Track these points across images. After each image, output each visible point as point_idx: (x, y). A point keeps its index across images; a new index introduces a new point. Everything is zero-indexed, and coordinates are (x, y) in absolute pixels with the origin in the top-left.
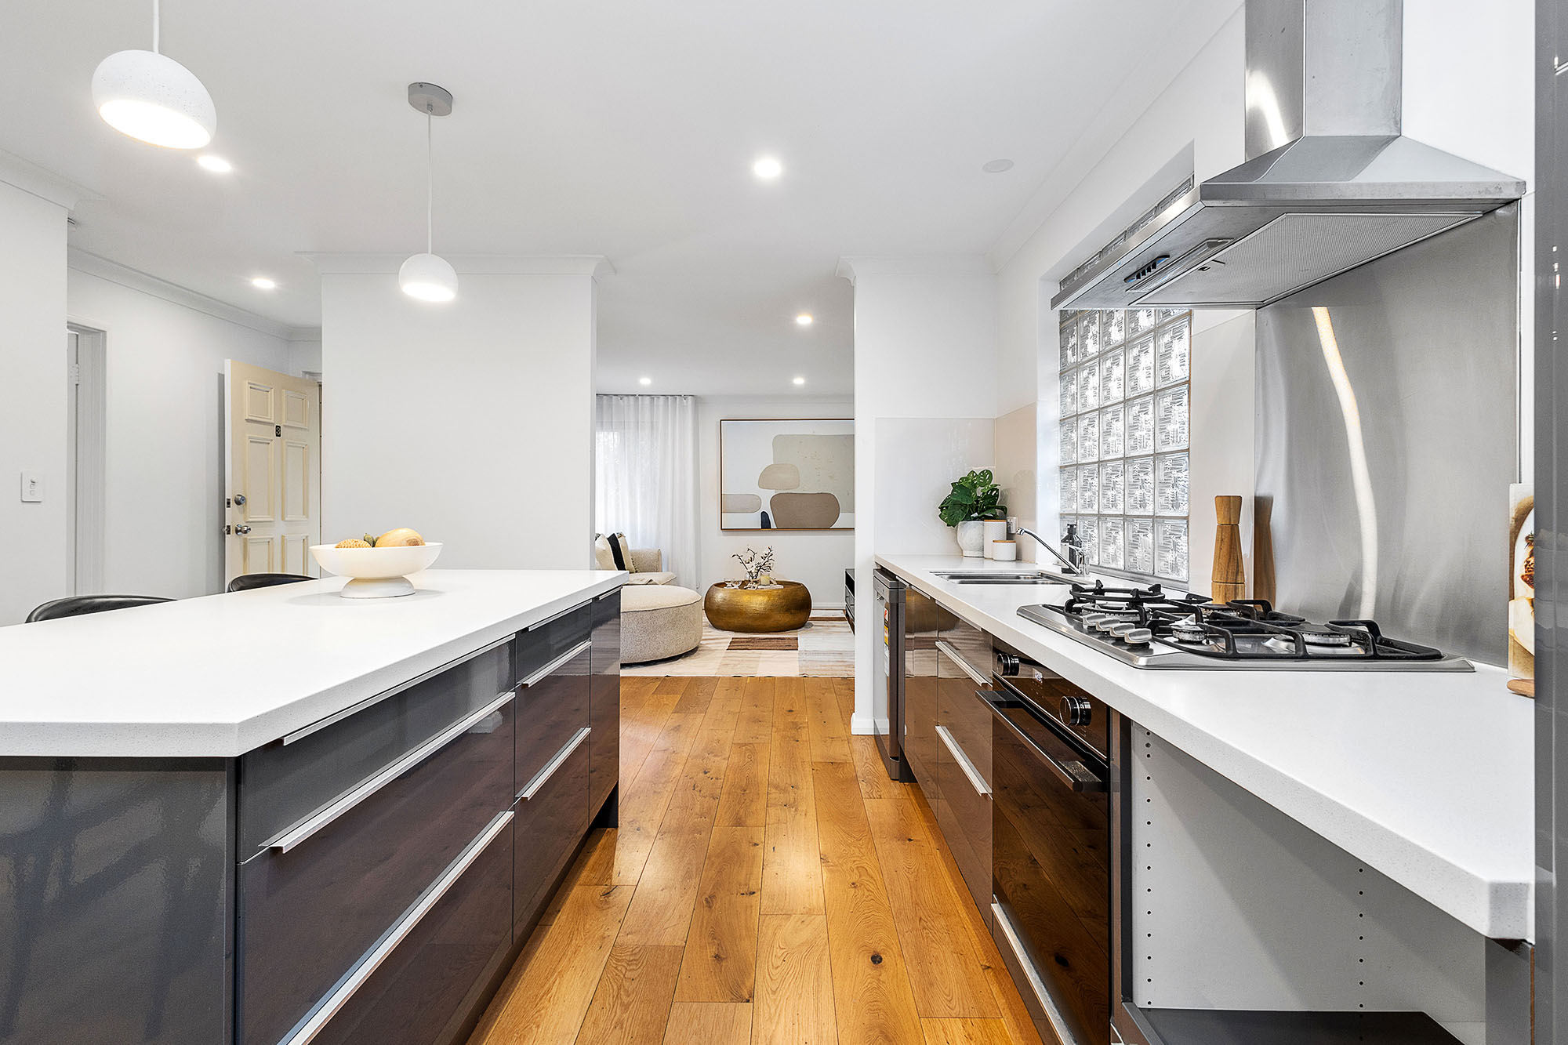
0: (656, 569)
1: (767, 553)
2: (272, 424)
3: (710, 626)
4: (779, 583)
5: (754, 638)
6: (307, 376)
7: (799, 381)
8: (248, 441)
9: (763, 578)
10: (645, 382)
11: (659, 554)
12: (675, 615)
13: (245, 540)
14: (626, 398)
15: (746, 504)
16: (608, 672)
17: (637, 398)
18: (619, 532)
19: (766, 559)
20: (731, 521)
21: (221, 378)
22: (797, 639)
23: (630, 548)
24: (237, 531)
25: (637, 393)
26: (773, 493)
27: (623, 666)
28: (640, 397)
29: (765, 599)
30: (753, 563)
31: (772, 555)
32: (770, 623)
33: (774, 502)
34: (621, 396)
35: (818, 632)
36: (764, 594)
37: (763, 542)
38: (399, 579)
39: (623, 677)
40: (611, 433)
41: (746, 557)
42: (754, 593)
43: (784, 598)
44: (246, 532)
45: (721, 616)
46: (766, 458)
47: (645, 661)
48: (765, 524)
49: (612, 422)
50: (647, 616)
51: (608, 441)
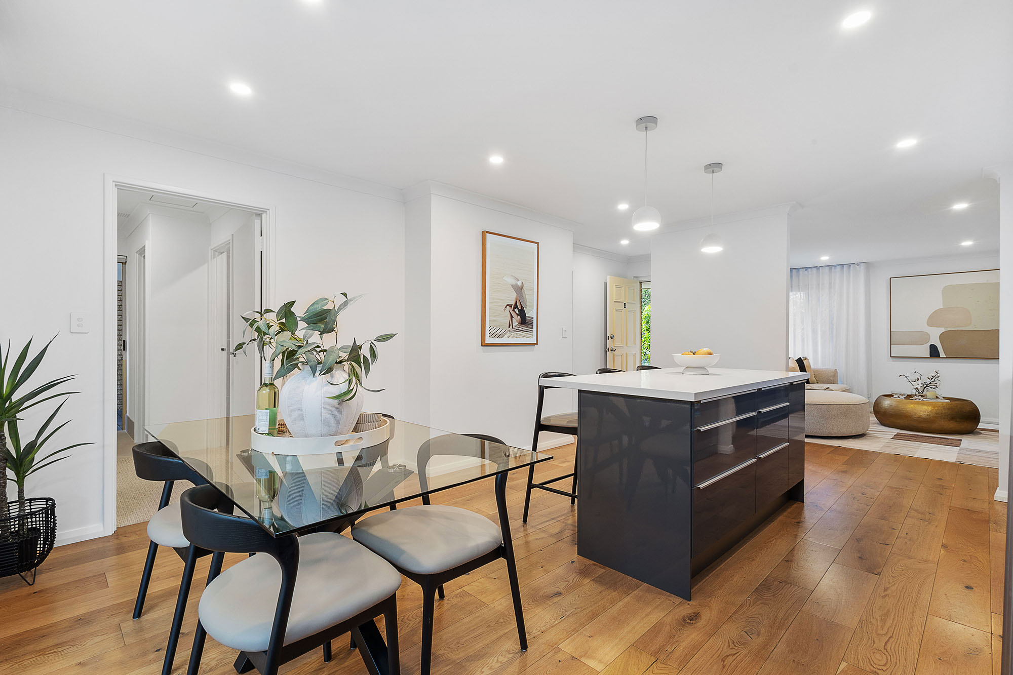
0: (834, 382)
1: (934, 375)
2: (622, 302)
3: (878, 423)
4: (944, 398)
5: (918, 435)
6: (635, 278)
7: (967, 243)
8: (615, 310)
9: (929, 393)
10: (825, 259)
11: (836, 372)
12: (847, 410)
13: (614, 355)
14: (809, 269)
15: (917, 338)
16: (797, 438)
17: (819, 268)
18: (805, 356)
19: (933, 380)
20: (898, 350)
21: (606, 284)
22: (961, 440)
23: (812, 367)
24: (611, 350)
25: (818, 266)
26: (942, 330)
27: (807, 436)
28: (820, 268)
29: (930, 408)
30: (919, 382)
31: (938, 377)
32: (935, 426)
33: (942, 337)
34: (806, 269)
35: (985, 438)
36: (929, 404)
37: (931, 367)
38: (703, 368)
39: (807, 443)
40: (799, 294)
41: (913, 377)
42: (918, 403)
43: (949, 409)
44: (614, 351)
45: (886, 417)
46: (936, 302)
47: (823, 435)
48: (934, 352)
49: (799, 286)
50: (824, 408)
51: (797, 298)
